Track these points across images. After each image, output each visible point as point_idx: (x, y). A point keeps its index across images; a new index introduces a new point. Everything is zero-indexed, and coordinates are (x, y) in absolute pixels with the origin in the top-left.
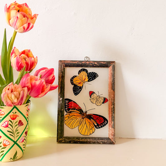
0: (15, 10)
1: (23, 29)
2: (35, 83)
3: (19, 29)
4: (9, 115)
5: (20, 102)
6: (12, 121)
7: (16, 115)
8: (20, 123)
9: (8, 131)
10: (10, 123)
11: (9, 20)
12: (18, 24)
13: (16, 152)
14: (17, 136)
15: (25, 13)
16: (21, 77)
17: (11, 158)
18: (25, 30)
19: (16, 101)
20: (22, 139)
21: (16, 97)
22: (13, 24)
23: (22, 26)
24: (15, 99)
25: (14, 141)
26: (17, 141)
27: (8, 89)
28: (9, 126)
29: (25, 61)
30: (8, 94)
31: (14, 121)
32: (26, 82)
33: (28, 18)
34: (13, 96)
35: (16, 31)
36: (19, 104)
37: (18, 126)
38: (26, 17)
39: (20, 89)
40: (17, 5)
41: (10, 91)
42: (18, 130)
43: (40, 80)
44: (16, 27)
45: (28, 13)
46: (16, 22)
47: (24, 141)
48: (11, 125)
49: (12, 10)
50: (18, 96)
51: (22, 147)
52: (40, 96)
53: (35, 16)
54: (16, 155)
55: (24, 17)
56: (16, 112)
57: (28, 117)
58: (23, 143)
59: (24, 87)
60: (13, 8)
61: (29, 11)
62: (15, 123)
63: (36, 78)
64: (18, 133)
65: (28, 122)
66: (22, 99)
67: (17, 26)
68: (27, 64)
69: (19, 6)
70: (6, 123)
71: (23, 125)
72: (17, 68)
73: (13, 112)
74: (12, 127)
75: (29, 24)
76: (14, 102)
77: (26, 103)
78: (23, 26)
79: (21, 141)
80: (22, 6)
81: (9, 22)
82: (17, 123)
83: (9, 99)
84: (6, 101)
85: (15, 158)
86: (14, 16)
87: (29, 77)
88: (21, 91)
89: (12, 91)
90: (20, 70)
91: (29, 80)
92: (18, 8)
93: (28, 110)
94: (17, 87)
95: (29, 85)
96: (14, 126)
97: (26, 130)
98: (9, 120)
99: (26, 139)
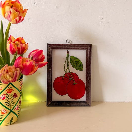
0: (9, 6)
1: (15, 21)
2: (26, 64)
3: (12, 21)
4: (6, 89)
5: (14, 80)
6: (8, 94)
7: (12, 89)
8: (15, 95)
9: (5, 102)
10: (6, 96)
11: (5, 13)
12: (11, 17)
13: (12, 118)
14: (13, 106)
15: (17, 9)
17: (8, 123)
18: (17, 22)
20: (17, 108)
21: (10, 76)
22: (7, 17)
23: (15, 19)
24: (10, 78)
25: (10, 110)
26: (13, 109)
27: (4, 70)
28: (6, 98)
30: (4, 75)
31: (10, 94)
33: (19, 12)
34: (8, 76)
35: (10, 22)
38: (18, 11)
39: (13, 70)
40: (11, 2)
41: (5, 72)
42: (13, 101)
43: (30, 62)
45: (20, 8)
46: (10, 15)
47: (19, 108)
49: (6, 6)
50: (12, 76)
51: (17, 113)
52: (30, 74)
53: (26, 10)
54: (12, 120)
55: (16, 12)
56: (11, 87)
57: (21, 90)
58: (18, 110)
59: (17, 67)
60: (7, 4)
61: (20, 7)
62: (11, 96)
63: (27, 60)
64: (13, 103)
65: (21, 94)
66: (16, 77)
67: (10, 19)
69: (12, 3)
70: (4, 96)
71: (17, 96)
72: (11, 52)
73: (9, 88)
75: (20, 17)
76: (9, 80)
77: (20, 79)
79: (16, 109)
80: (15, 2)
81: (4, 15)
82: (13, 96)
83: (5, 78)
84: (3, 80)
85: (11, 123)
86: (8, 11)
87: (21, 60)
88: (15, 71)
89: (7, 72)
90: (14, 53)
91: (21, 62)
92: (12, 4)
93: (21, 84)
94: (11, 68)
95: (21, 65)
96: (10, 98)
97: (19, 101)
98: (6, 94)
99: (20, 107)
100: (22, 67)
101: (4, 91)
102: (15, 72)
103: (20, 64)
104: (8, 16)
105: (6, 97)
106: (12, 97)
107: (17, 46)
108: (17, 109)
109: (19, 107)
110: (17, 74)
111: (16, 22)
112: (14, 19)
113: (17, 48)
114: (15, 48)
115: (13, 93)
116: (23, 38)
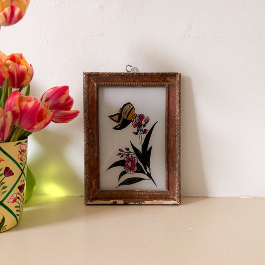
1: (3, 17)
2: (26, 106)
8: (8, 172)
14: (2, 193)
18: (8, 21)
20: (13, 198)
26: (3, 200)
29: (6, 70)
32: (13, 104)
37: (3, 176)
42: (3, 183)
47: (18, 200)
51: (14, 210)
52: (36, 127)
54: (4, 223)
57: (22, 162)
58: (16, 204)
63: (29, 98)
64: (5, 187)
65: (22, 171)
68: (11, 74)
71: (13, 174)
75: (13, 9)
77: (18, 140)
78: (3, 11)
79: (12, 200)
82: (2, 172)
87: (17, 97)
88: (1, 116)
91: (17, 101)
93: (20, 151)
95: (16, 108)
97: (19, 184)
99: (20, 197)
100: (18, 110)
102: (2, 118)
103: (15, 105)
106: (1, 175)
107: (8, 67)
108: (15, 201)
109: (18, 198)
115: (3, 166)
116: (23, 54)
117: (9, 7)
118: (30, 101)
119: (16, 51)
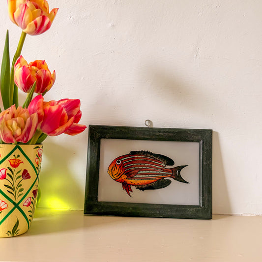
1: (34, 26)
2: (50, 110)
3: (28, 26)
4: (8, 159)
5: (25, 135)
6: (13, 169)
7: (19, 160)
8: (26, 175)
9: (5, 185)
10: (8, 171)
11: (14, 11)
12: (27, 17)
13: (18, 222)
14: (19, 195)
15: (38, 5)
16: (30, 101)
19: (18, 132)
20: (28, 201)
21: (18, 125)
22: (18, 18)
23: (33, 20)
24: (17, 129)
25: (14, 203)
26: (19, 203)
27: (8, 113)
28: (8, 177)
29: (35, 75)
30: (6, 120)
31: (16, 170)
32: (37, 107)
34: (14, 124)
35: (25, 31)
36: (23, 140)
37: (21, 178)
38: (40, 8)
39: (25, 114)
41: (10, 116)
42: (21, 185)
43: (58, 105)
44: (24, 23)
46: (24, 14)
47: (31, 205)
48: (10, 176)
50: (22, 125)
51: (28, 214)
54: (17, 227)
55: (37, 8)
57: (38, 167)
58: (29, 208)
59: (33, 113)
62: (17, 173)
64: (22, 190)
65: (37, 175)
66: (29, 129)
67: (24, 21)
68: (39, 78)
70: (3, 172)
71: (29, 177)
72: (23, 85)
73: (14, 155)
74: (13, 179)
76: (16, 135)
78: (35, 20)
79: (26, 204)
81: (13, 15)
82: (21, 174)
84: (4, 131)
85: (14, 232)
86: (21, 4)
87: (40, 100)
88: (28, 117)
89: (13, 116)
90: (28, 88)
91: (41, 104)
93: (38, 155)
94: (21, 111)
95: (41, 111)
96: (15, 177)
97: (34, 188)
98: (8, 168)
99: (33, 202)
100: (42, 113)
101: (6, 161)
102: (29, 119)
103: (38, 109)
104: (20, 15)
105: (8, 174)
106: (19, 177)
107: (36, 72)
108: (29, 205)
110: (33, 124)
111: (36, 30)
112: (30, 22)
113: (37, 77)
114: (32, 75)
117: (41, 17)
118: (53, 105)
119: (39, 58)
